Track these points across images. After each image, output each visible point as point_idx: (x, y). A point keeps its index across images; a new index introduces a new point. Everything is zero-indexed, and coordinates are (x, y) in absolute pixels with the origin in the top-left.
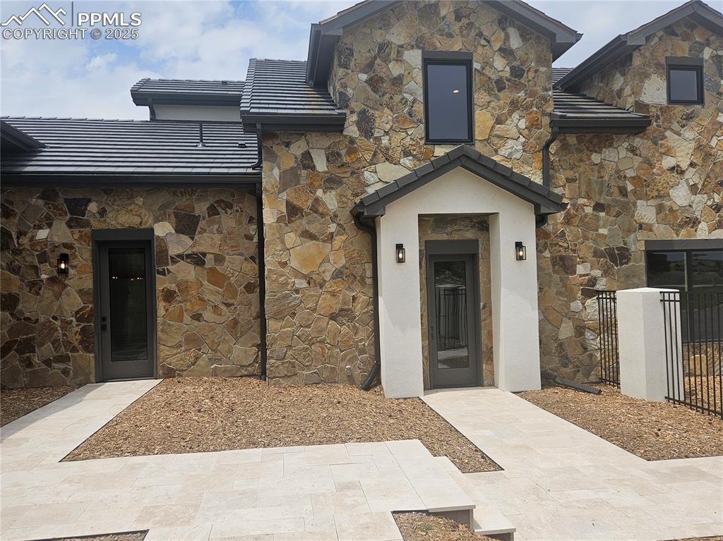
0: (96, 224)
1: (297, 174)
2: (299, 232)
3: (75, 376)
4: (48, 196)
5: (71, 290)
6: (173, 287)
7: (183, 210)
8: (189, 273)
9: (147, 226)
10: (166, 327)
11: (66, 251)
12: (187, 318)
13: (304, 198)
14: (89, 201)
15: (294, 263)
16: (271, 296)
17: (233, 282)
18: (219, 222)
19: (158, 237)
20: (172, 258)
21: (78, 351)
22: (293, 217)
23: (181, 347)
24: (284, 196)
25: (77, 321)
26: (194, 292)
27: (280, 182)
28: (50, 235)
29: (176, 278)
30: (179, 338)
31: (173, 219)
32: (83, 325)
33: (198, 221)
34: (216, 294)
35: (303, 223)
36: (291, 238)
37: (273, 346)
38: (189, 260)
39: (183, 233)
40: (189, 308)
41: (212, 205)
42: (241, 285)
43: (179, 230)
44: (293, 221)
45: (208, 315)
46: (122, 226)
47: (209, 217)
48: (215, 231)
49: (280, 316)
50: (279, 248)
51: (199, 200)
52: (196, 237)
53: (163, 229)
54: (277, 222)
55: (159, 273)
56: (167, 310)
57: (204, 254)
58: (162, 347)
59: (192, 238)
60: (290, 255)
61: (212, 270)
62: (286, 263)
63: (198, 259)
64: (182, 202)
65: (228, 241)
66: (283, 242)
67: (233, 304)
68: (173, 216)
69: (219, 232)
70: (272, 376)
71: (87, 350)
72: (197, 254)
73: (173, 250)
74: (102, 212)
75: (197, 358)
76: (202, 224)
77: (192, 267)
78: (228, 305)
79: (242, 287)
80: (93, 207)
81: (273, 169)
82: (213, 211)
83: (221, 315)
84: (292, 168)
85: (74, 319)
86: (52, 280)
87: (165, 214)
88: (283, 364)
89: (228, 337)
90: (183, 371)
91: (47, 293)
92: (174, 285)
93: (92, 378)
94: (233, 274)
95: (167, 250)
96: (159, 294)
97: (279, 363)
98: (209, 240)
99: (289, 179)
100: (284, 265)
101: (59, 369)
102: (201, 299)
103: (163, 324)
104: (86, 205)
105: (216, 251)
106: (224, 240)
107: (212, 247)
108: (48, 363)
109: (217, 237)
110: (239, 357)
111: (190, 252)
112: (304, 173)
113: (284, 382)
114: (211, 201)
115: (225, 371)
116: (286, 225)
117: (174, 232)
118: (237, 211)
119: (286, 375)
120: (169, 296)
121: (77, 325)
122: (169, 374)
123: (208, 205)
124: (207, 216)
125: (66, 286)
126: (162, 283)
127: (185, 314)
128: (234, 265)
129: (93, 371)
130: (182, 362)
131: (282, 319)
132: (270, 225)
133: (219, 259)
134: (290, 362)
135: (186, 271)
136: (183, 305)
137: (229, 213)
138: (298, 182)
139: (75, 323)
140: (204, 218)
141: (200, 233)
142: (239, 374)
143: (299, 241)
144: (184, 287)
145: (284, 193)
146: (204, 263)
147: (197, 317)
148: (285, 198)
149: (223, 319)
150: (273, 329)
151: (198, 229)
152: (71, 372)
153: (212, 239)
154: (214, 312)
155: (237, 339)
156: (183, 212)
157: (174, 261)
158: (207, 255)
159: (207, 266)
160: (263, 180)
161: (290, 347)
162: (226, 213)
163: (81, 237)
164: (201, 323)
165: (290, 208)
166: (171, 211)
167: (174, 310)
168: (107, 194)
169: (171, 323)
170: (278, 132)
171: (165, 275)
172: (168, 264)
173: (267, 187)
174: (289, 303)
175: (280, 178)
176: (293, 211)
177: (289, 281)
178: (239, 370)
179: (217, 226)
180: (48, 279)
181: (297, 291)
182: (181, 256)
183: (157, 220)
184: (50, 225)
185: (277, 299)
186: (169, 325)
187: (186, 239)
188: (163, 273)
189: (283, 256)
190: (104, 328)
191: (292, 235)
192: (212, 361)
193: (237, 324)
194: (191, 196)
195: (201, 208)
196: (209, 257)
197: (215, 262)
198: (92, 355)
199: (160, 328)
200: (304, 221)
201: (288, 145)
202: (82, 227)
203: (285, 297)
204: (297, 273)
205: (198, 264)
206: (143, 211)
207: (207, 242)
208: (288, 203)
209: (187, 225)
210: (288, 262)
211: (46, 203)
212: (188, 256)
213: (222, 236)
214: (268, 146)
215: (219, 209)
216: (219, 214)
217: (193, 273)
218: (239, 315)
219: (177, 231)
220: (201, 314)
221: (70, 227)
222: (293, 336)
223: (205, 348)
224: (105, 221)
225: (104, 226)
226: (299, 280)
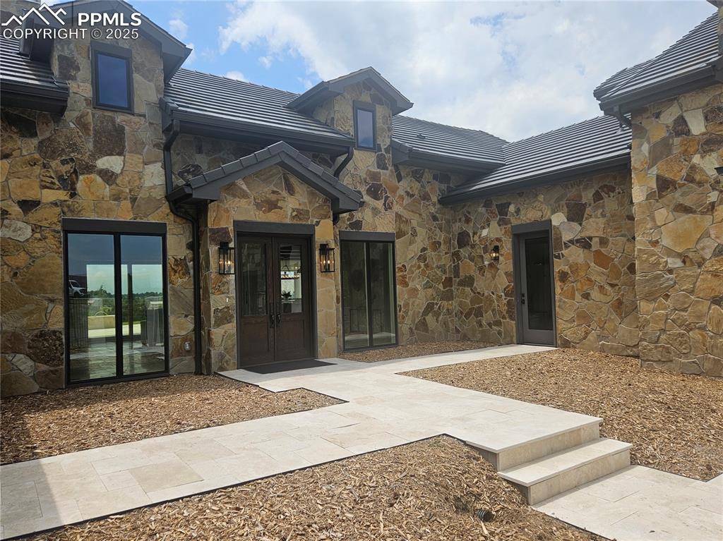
0: (514, 222)
1: (668, 144)
2: (672, 206)
3: (505, 338)
4: (487, 205)
5: (501, 272)
6: (566, 269)
7: (573, 200)
8: (578, 256)
9: (546, 218)
10: (562, 303)
11: (498, 244)
12: (578, 296)
13: (676, 168)
14: (510, 204)
15: (666, 241)
16: (642, 276)
17: (616, 263)
18: (603, 206)
19: (554, 226)
20: (565, 243)
21: (506, 319)
22: (663, 192)
23: (574, 321)
24: (654, 171)
25: (505, 296)
26: (583, 274)
27: (650, 157)
28: (489, 232)
29: (569, 261)
30: (572, 314)
31: (565, 209)
32: (508, 298)
33: (585, 208)
34: (602, 275)
35: (677, 196)
36: (662, 214)
37: (646, 328)
38: (578, 245)
39: (573, 221)
40: (579, 288)
41: (597, 192)
42: (624, 266)
43: (570, 219)
44: (663, 196)
45: (595, 294)
46: (530, 220)
47: (595, 202)
48: (599, 216)
49: (652, 298)
50: (649, 226)
51: (585, 189)
52: (584, 223)
53: (558, 219)
54: (647, 199)
55: (556, 257)
56: (562, 289)
57: (590, 238)
58: (560, 320)
59: (581, 224)
60: (662, 233)
61: (598, 253)
62: (657, 242)
63: (585, 243)
64: (572, 193)
65: (611, 224)
66: (653, 219)
67: (617, 285)
68: (565, 207)
69: (603, 215)
70: (645, 359)
71: (512, 318)
72: (584, 239)
73: (566, 237)
74: (518, 211)
75: (587, 334)
76: (588, 210)
77: (581, 251)
78: (612, 286)
79: (625, 268)
80: (512, 208)
81: (642, 145)
82: (597, 197)
83: (606, 295)
84: (664, 139)
85: (503, 294)
86: (491, 265)
87: (559, 206)
88: (656, 347)
89: (614, 316)
90: (575, 343)
91: (488, 275)
92: (567, 267)
93: (515, 341)
94: (616, 255)
95: (561, 237)
96: (556, 276)
97: (652, 346)
98: (594, 225)
99: (661, 151)
100: (655, 244)
101: (496, 330)
102: (589, 280)
103: (560, 301)
104: (508, 207)
105: (600, 234)
106: (608, 223)
107: (597, 231)
108: (489, 324)
109: (601, 221)
110: (624, 337)
111: (579, 237)
112: (677, 140)
113: (657, 367)
114: (596, 188)
115: (612, 348)
116: (657, 201)
117: (566, 220)
118: (619, 193)
119: (660, 360)
120: (564, 277)
121: (505, 299)
122: (566, 344)
123: (593, 191)
124: (593, 202)
125: (498, 269)
126: (559, 266)
127: (576, 292)
128: (617, 246)
129: (515, 334)
130: (575, 335)
131: (655, 300)
132: (640, 204)
133: (603, 242)
134: (664, 347)
135: (575, 255)
136: (574, 284)
137: (611, 196)
138: (670, 153)
139: (504, 297)
140: (590, 205)
141: (586, 219)
142: (625, 353)
143: (671, 217)
144: (575, 268)
145: (655, 168)
146: (590, 246)
147: (586, 296)
148: (655, 173)
149: (608, 299)
150: (645, 310)
151: (586, 216)
152: (503, 334)
153: (597, 223)
154: (600, 292)
155: (622, 319)
156: (573, 202)
157: (567, 247)
158: (593, 239)
159: (593, 249)
160: (632, 159)
161: (663, 331)
162: (609, 197)
163: (506, 232)
164: (590, 302)
165: (661, 182)
166: (563, 202)
167: (568, 290)
168: (520, 196)
169: (566, 300)
170: (648, 106)
171: (560, 259)
172: (561, 249)
173: (635, 166)
174: (661, 285)
175: (650, 153)
176: (664, 185)
177: (661, 260)
178: (624, 349)
179: (601, 210)
180: (489, 265)
181: (670, 271)
182: (571, 241)
183: (554, 212)
184: (489, 225)
185: (648, 280)
186: (564, 302)
187: (575, 225)
188: (558, 257)
189: (653, 234)
190: (523, 302)
191: (664, 211)
192: (600, 337)
193: (621, 304)
194: (579, 186)
195: (587, 196)
196: (596, 240)
197: (600, 244)
198: (514, 322)
199: (557, 304)
200: (677, 194)
201: (658, 116)
202: (506, 224)
203: (657, 277)
204: (670, 252)
205: (586, 248)
206: (544, 206)
207: (594, 226)
208: (659, 178)
209: (576, 214)
210: (659, 240)
211: (487, 210)
212: (578, 241)
213: (605, 219)
214: (638, 123)
215: (603, 194)
216: (602, 199)
217: (582, 256)
218: (623, 295)
219: (568, 220)
220: (589, 293)
221: (500, 225)
222: (667, 319)
223: (594, 325)
224: (519, 218)
225: (519, 222)
226: (672, 259)
